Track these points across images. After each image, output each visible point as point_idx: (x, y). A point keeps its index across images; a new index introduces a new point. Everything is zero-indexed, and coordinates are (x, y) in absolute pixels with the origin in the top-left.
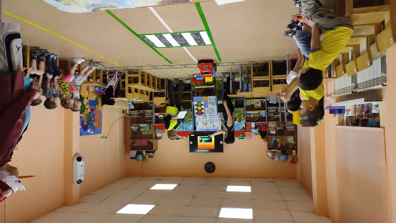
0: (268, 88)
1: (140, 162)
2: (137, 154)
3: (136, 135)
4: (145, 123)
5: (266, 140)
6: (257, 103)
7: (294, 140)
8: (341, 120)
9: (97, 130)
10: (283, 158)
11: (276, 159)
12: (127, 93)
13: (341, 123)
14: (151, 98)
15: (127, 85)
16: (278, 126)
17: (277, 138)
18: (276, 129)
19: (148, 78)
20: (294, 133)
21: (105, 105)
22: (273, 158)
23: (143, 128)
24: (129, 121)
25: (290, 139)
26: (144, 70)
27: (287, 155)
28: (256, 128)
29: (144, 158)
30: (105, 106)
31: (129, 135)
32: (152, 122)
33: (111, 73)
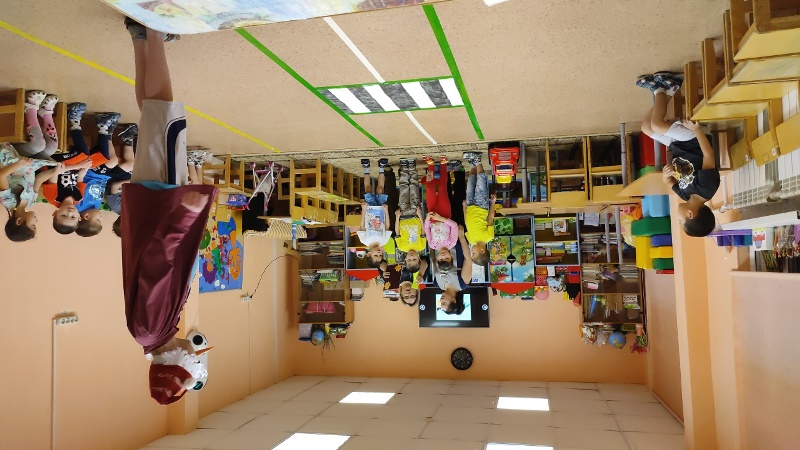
0: (582, 194)
1: (319, 347)
2: (314, 329)
3: (310, 292)
4: (328, 266)
5: (580, 303)
6: (560, 226)
7: (639, 303)
8: (743, 260)
9: (233, 283)
10: (615, 339)
11: (601, 341)
12: (293, 207)
13: (744, 267)
14: (341, 218)
15: (293, 191)
16: (604, 273)
17: (601, 297)
18: (600, 279)
19: (335, 176)
20: (638, 288)
21: (250, 231)
22: (594, 340)
23: (325, 276)
24: (296, 265)
25: (631, 301)
26: (326, 161)
27: (625, 333)
28: (557, 276)
29: (327, 338)
30: (250, 233)
31: (298, 291)
32: (342, 266)
33: (261, 166)
